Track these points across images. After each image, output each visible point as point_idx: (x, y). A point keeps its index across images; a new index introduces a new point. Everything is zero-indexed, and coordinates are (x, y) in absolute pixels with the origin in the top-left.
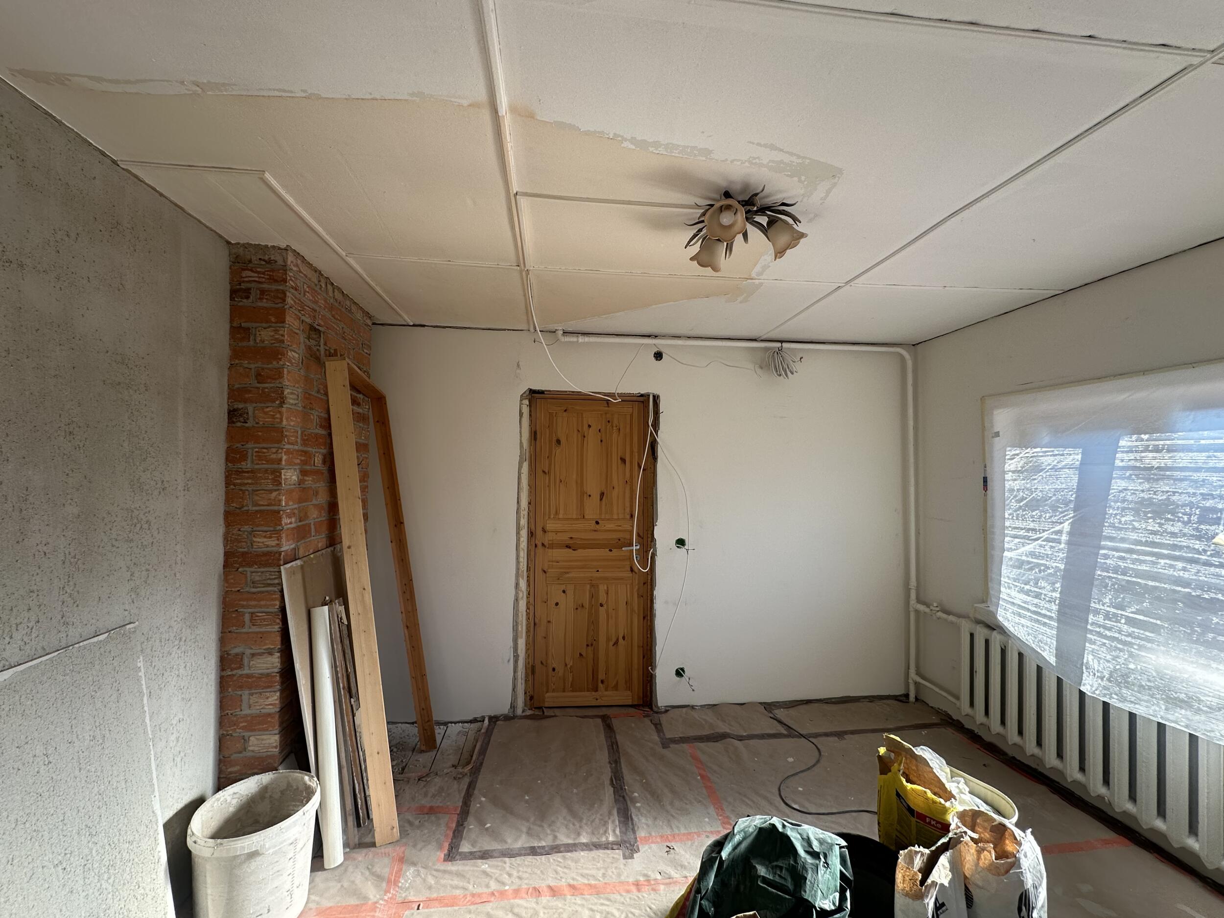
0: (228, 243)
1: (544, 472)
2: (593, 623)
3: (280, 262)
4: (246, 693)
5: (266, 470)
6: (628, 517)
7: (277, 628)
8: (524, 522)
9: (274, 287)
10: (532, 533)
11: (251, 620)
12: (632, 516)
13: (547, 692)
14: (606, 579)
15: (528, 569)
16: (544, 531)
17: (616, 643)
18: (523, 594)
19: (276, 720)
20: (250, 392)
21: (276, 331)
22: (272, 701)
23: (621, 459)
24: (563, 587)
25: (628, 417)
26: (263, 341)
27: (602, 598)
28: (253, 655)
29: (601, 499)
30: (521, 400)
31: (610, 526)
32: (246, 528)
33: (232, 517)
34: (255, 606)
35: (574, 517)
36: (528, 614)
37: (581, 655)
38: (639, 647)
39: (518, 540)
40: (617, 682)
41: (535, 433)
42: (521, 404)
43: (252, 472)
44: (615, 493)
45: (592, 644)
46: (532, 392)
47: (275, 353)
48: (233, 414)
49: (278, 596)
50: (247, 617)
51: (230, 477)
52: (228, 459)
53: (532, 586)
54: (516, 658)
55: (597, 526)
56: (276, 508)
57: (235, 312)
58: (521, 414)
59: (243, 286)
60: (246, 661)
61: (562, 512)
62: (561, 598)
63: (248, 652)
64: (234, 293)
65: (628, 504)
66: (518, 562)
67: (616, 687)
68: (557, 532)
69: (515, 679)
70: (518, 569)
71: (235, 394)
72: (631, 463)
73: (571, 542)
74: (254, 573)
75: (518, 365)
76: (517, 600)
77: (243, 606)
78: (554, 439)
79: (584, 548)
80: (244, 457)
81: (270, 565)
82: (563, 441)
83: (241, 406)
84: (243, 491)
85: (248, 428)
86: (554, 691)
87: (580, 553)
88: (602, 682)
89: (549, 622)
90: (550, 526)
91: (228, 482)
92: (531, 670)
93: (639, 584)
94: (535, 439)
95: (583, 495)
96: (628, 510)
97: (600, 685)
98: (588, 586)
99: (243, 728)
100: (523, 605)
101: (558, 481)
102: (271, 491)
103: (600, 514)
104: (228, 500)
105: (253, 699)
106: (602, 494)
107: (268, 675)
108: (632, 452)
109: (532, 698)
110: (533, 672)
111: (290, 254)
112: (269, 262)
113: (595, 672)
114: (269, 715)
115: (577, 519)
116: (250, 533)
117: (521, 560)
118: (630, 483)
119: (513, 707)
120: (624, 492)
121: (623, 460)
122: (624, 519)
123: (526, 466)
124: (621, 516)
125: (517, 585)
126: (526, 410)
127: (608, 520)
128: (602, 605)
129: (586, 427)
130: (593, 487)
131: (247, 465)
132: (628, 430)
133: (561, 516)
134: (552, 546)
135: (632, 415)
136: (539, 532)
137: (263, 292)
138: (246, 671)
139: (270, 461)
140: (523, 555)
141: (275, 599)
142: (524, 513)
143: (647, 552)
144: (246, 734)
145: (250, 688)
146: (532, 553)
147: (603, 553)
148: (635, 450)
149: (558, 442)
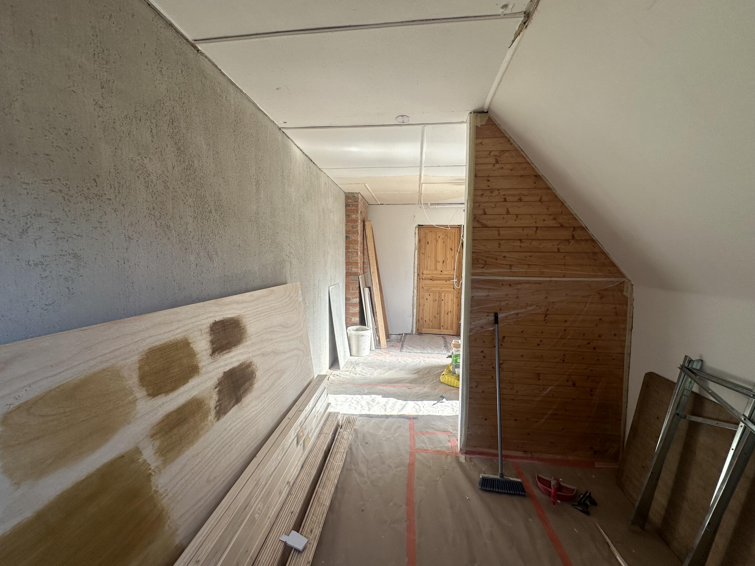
0: (345, 193)
1: (423, 254)
2: (440, 306)
3: (357, 197)
4: (351, 307)
5: (355, 252)
6: (453, 270)
7: (358, 292)
8: (416, 270)
9: (356, 203)
10: (418, 275)
11: (352, 289)
12: (454, 269)
13: (423, 328)
14: (445, 291)
15: (417, 287)
16: (423, 274)
17: (448, 313)
18: (415, 295)
19: (358, 314)
20: (350, 231)
21: (356, 215)
22: (357, 309)
23: (451, 249)
24: (429, 293)
25: (454, 234)
26: (353, 218)
27: (443, 298)
28: (353, 298)
29: (443, 263)
30: (415, 228)
31: (446, 273)
32: (350, 266)
33: (348, 263)
34: (353, 286)
35: (433, 269)
36: (417, 302)
37: (435, 317)
38: (456, 315)
39: (414, 276)
40: (448, 327)
41: (420, 240)
42: (415, 230)
43: (351, 252)
44: (448, 261)
45: (439, 313)
46: (419, 225)
47: (356, 221)
48: (347, 237)
49: (358, 283)
50: (351, 289)
51: (347, 253)
52: (346, 249)
53: (418, 293)
54: (413, 315)
55: (441, 273)
56: (357, 261)
57: (346, 210)
58: (415, 233)
59: (348, 204)
60: (351, 299)
61: (429, 267)
62: (428, 297)
63: (351, 297)
64: (346, 205)
65: (453, 265)
66: (414, 284)
67: (447, 329)
68: (427, 274)
69: (413, 322)
70: (414, 286)
71: (347, 232)
72: (454, 251)
73: (432, 278)
74: (352, 277)
75: (414, 216)
76: (413, 296)
77: (350, 286)
78: (427, 242)
79: (437, 280)
80: (349, 248)
81: (356, 276)
82: (430, 242)
83: (348, 235)
84: (349, 257)
85: (350, 241)
86: (425, 328)
87: (435, 282)
88: (442, 326)
89: (424, 305)
90: (424, 272)
91: (346, 255)
92: (418, 321)
93: (456, 293)
94: (420, 242)
95: (436, 262)
96: (453, 267)
97: (442, 327)
98: (438, 294)
99: (351, 316)
100: (415, 298)
101: (428, 256)
102: (356, 257)
103: (443, 268)
104: (346, 259)
105: (353, 309)
106: (444, 261)
107: (356, 303)
108: (455, 246)
109: (418, 330)
110: (419, 321)
111: (359, 195)
112: (354, 197)
113: (440, 323)
114: (356, 313)
115: (434, 270)
116: (351, 267)
117: (415, 283)
118: (454, 257)
119: (412, 331)
120: (452, 261)
121: (452, 249)
122: (451, 270)
123: (417, 251)
124: (450, 269)
125: (414, 291)
126: (417, 232)
127: (445, 270)
128: (443, 300)
129: (438, 237)
130: (440, 259)
131: (350, 250)
132: (453, 238)
133: (428, 269)
134: (425, 279)
135: (455, 233)
136: (421, 275)
137: (353, 205)
138: (351, 302)
139: (356, 249)
140: (416, 281)
141: (357, 284)
142: (416, 267)
143: (460, 282)
144: (351, 317)
145: (352, 306)
146: (419, 281)
147: (444, 282)
148: (456, 245)
149: (428, 243)
